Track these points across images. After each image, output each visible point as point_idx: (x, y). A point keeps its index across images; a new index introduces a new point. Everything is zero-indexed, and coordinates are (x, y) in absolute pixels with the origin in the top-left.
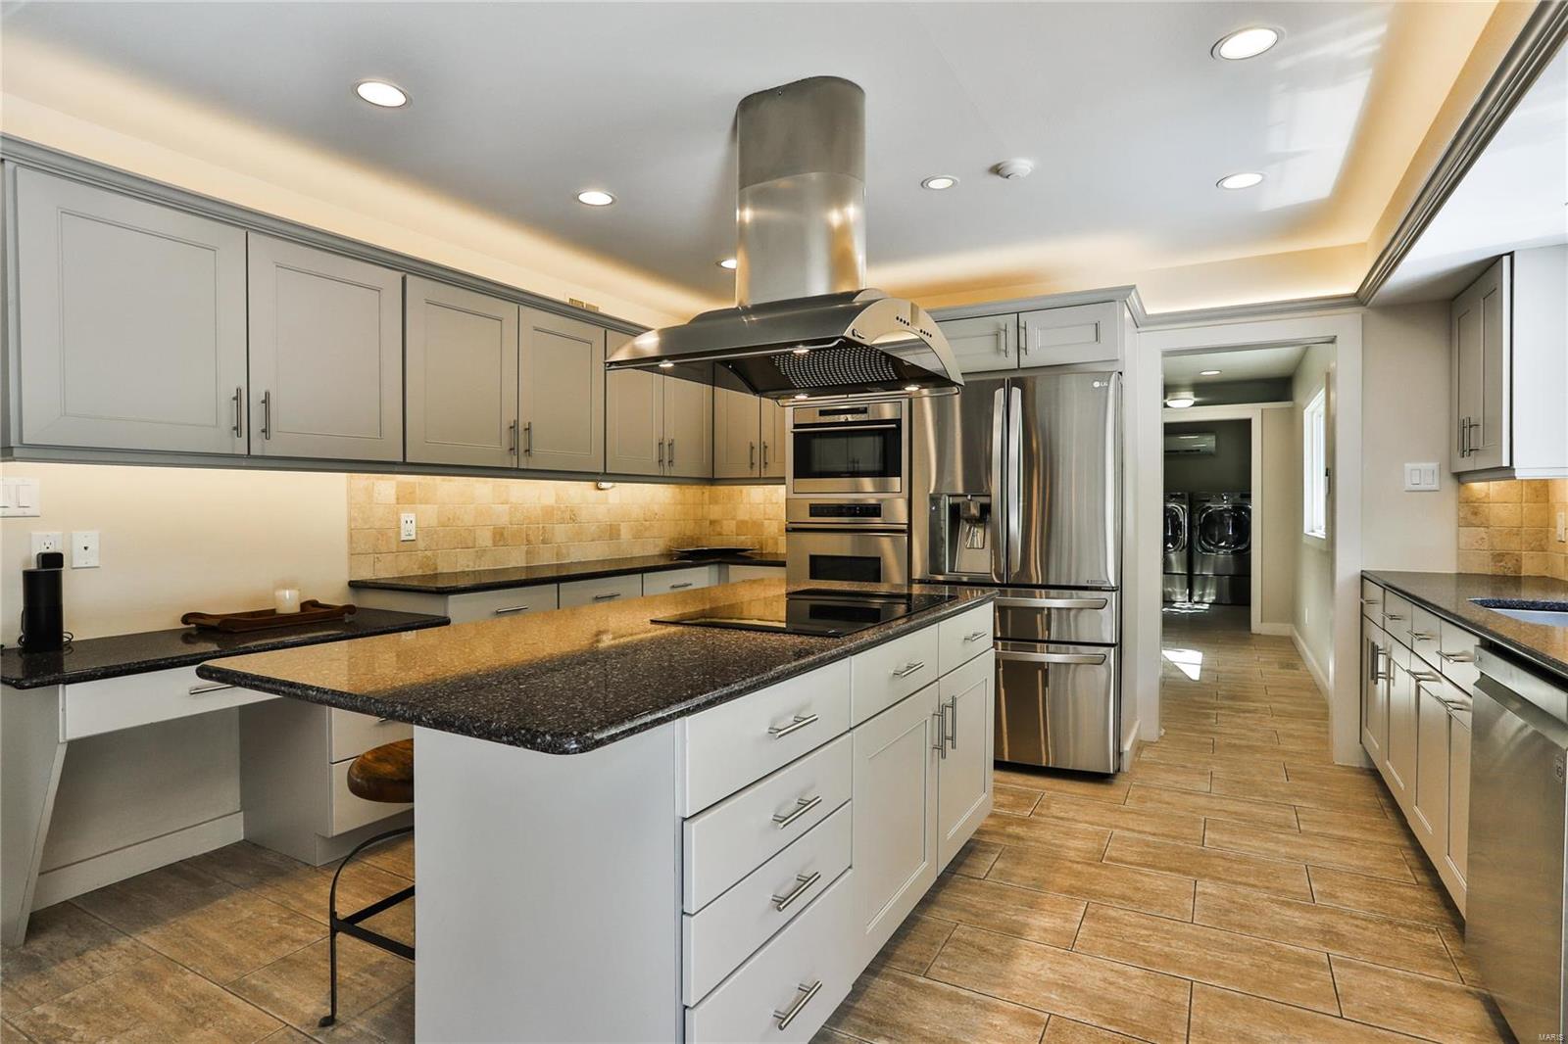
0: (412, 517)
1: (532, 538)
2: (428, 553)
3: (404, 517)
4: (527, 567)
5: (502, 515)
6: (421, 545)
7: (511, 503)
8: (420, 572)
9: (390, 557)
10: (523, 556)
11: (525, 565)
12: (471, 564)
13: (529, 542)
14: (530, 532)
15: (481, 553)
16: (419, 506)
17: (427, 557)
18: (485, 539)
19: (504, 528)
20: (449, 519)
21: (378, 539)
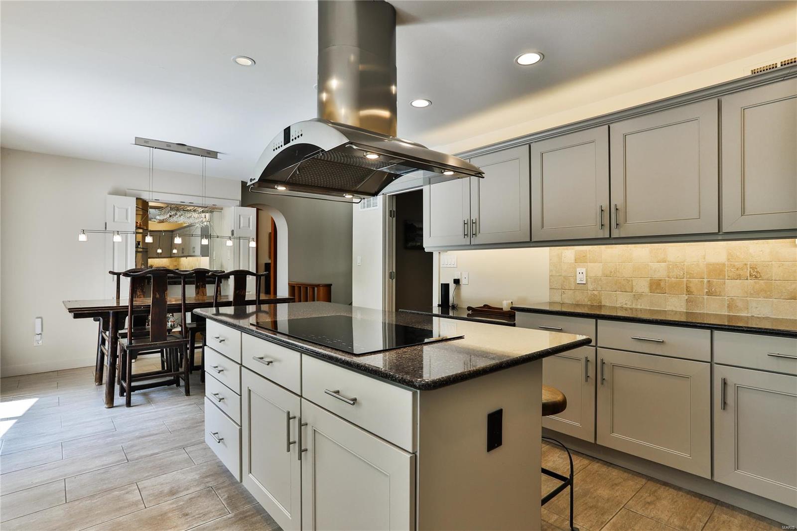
0: (584, 270)
1: (693, 289)
2: (596, 293)
3: (579, 270)
4: (686, 312)
5: (660, 271)
6: (590, 287)
7: (668, 262)
8: (589, 303)
9: (571, 292)
10: (684, 304)
11: (685, 311)
12: (629, 303)
13: (689, 292)
14: (691, 285)
15: (638, 296)
16: (589, 264)
17: (595, 295)
18: (642, 286)
19: (660, 280)
20: (611, 272)
21: (564, 282)
